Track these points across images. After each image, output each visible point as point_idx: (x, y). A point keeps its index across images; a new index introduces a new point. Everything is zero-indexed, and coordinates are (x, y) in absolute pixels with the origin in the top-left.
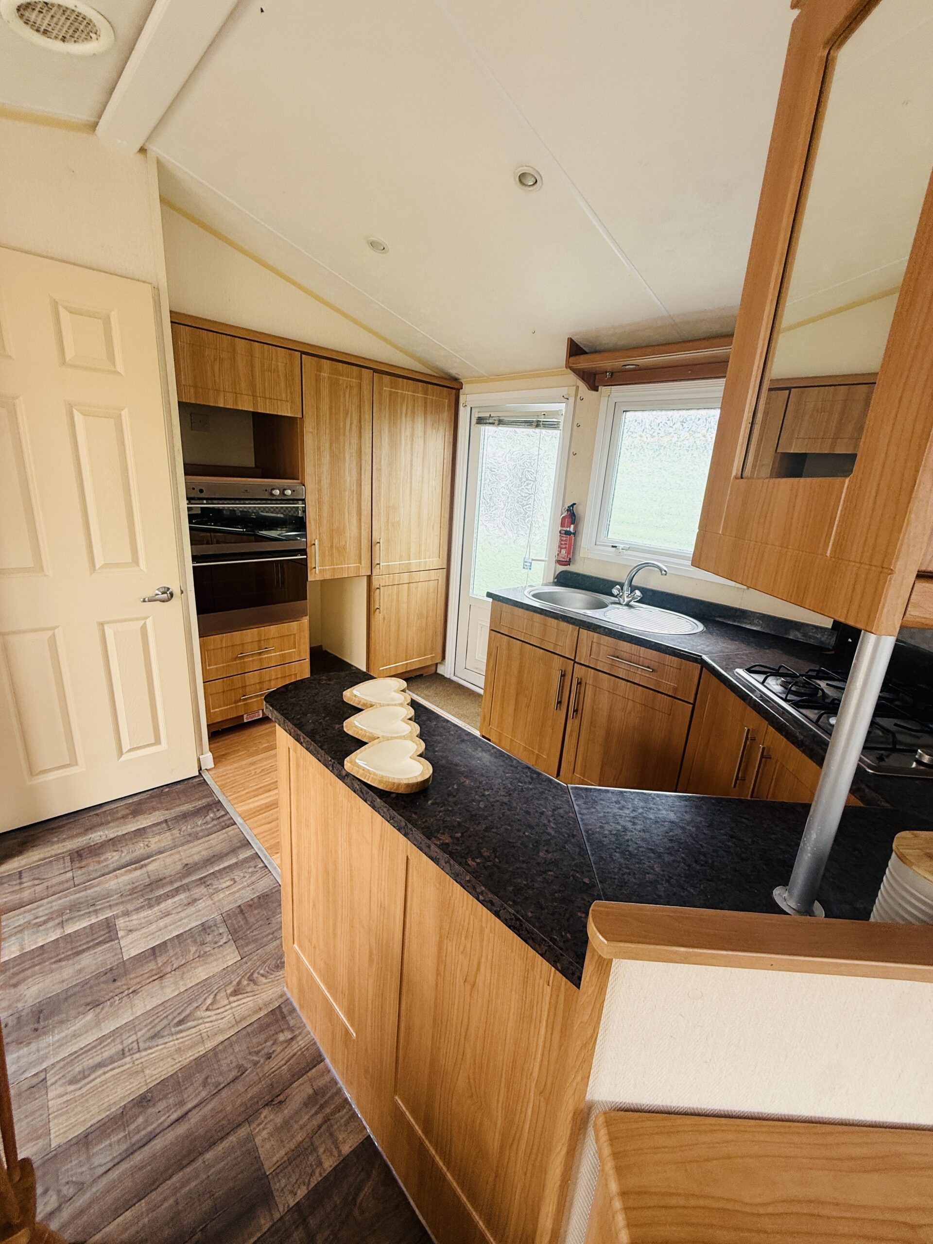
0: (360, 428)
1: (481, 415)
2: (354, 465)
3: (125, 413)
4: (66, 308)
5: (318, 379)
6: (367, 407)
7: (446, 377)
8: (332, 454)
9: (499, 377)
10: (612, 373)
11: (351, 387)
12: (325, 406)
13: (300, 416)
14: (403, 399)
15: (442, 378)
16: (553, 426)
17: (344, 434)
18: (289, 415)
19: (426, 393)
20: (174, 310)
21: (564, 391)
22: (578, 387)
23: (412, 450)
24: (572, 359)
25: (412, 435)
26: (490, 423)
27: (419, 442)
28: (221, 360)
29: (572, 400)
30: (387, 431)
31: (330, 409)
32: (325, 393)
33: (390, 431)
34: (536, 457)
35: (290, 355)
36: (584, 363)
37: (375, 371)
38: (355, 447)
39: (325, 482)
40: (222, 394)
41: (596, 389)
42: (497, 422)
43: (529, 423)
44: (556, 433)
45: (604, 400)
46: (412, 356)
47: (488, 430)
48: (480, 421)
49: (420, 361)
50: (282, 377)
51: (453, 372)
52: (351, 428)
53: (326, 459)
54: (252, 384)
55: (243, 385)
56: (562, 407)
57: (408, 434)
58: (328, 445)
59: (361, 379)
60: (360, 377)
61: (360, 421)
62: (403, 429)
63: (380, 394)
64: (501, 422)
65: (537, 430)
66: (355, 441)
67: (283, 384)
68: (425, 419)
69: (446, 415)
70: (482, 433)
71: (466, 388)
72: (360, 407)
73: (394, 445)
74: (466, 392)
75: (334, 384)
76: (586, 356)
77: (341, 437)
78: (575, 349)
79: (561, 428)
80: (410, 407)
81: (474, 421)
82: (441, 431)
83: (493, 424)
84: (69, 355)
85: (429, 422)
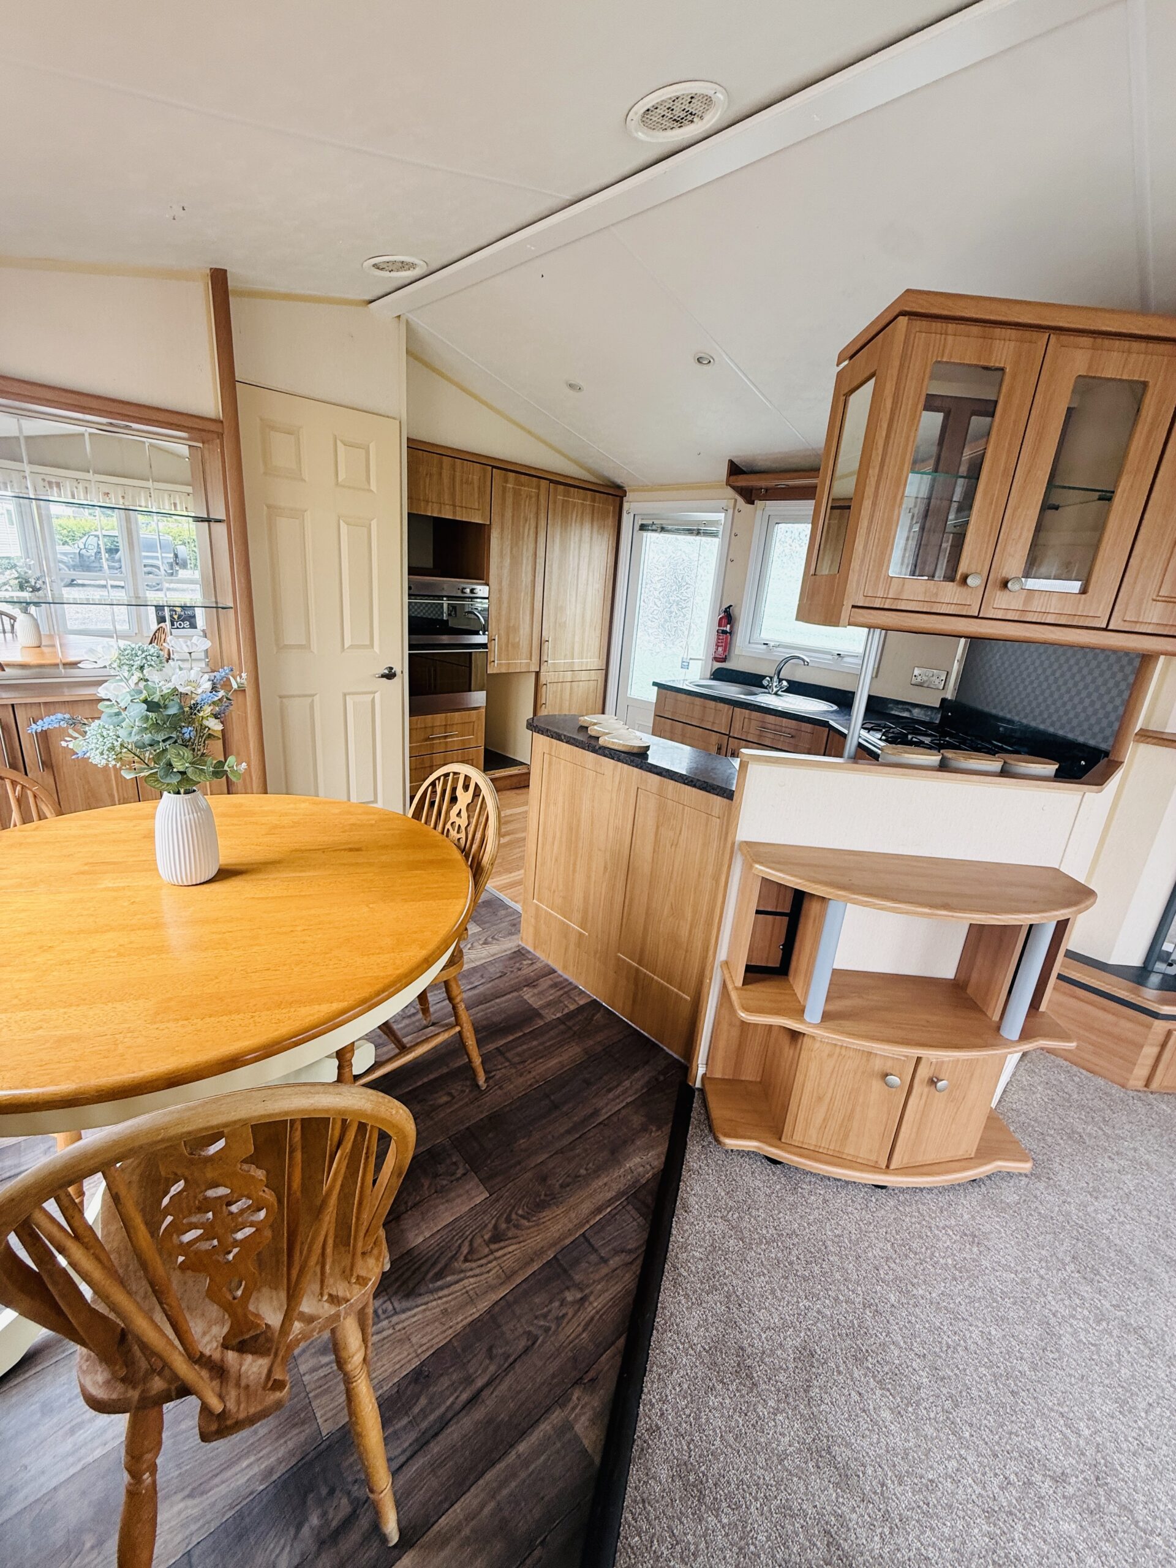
0: (537, 534)
1: (644, 522)
2: (530, 568)
3: (374, 523)
4: (342, 441)
5: (504, 489)
6: (543, 515)
7: (609, 484)
8: (513, 557)
9: (663, 487)
10: (767, 490)
11: (531, 497)
12: (509, 514)
13: (488, 523)
14: (574, 505)
15: (607, 486)
16: (713, 534)
17: (523, 538)
18: (480, 522)
19: (594, 500)
20: (411, 437)
21: (724, 503)
22: (736, 500)
23: (579, 556)
24: (731, 478)
25: (580, 540)
26: (653, 530)
27: (586, 546)
28: (431, 475)
29: (730, 511)
30: (558, 536)
31: (513, 516)
32: (509, 501)
33: (561, 536)
34: (696, 563)
35: (484, 469)
36: (742, 481)
37: (551, 481)
38: (531, 551)
39: (505, 584)
40: (430, 504)
41: (752, 503)
42: (659, 530)
43: (690, 532)
44: (716, 541)
45: (759, 513)
46: (581, 466)
47: (649, 537)
48: (643, 528)
49: (589, 470)
50: (476, 489)
51: (619, 481)
52: (528, 534)
53: (507, 561)
54: (453, 495)
55: (446, 497)
56: (721, 516)
57: (577, 539)
58: (509, 548)
59: (539, 489)
60: (538, 487)
61: (537, 528)
62: (572, 533)
63: (555, 502)
64: (663, 529)
65: (698, 538)
66: (531, 546)
67: (476, 496)
68: (592, 524)
69: (610, 522)
70: (644, 539)
71: (630, 496)
72: (537, 514)
73: (564, 549)
74: (630, 500)
75: (517, 493)
76: (745, 476)
77: (521, 543)
78: (735, 469)
79: (720, 536)
80: (580, 512)
81: (637, 527)
82: (606, 535)
83: (656, 531)
84: (342, 476)
85: (595, 529)
